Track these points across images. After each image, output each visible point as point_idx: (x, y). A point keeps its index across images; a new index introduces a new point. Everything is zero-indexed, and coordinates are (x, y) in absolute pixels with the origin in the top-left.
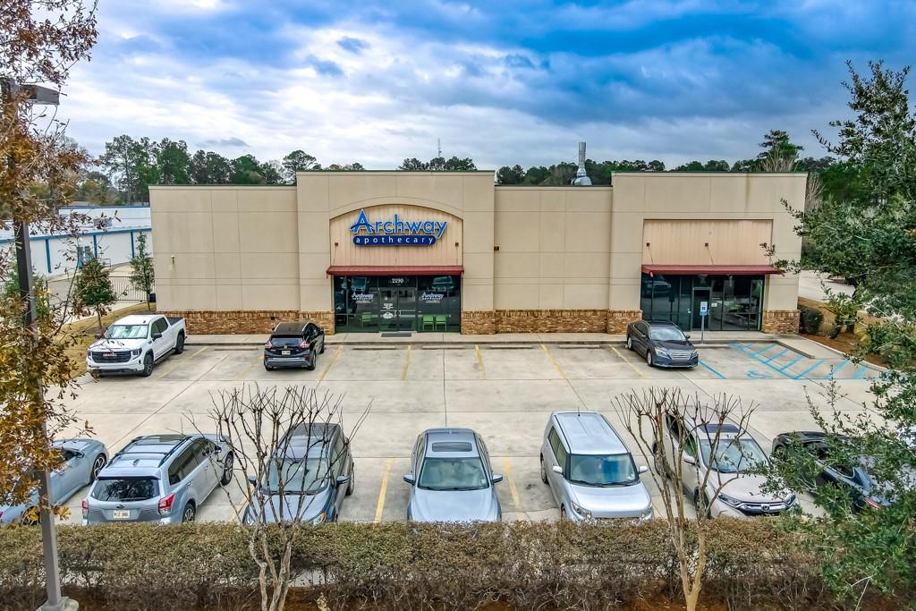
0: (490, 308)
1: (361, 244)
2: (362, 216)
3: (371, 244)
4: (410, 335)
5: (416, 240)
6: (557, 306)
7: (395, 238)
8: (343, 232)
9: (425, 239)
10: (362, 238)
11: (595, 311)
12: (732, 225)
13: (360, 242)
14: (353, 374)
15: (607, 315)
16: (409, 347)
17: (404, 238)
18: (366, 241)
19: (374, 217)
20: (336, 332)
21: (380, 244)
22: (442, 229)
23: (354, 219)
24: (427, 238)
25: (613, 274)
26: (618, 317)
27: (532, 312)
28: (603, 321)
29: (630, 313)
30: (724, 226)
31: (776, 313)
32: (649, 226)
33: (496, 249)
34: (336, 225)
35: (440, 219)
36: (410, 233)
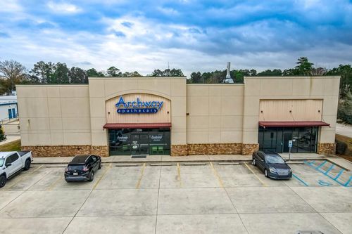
0: (184, 143)
1: (121, 113)
2: (121, 99)
3: (126, 113)
4: (145, 157)
5: (148, 111)
6: (217, 142)
7: (138, 110)
8: (112, 107)
9: (152, 110)
10: (121, 110)
11: (236, 144)
12: (303, 102)
13: (120, 112)
14: (112, 184)
15: (242, 146)
16: (144, 164)
17: (142, 110)
18: (124, 111)
19: (127, 100)
20: (110, 155)
21: (130, 113)
22: (161, 105)
23: (117, 101)
24: (153, 109)
25: (245, 126)
26: (247, 147)
27: (205, 145)
28: (240, 149)
29: (253, 145)
30: (299, 102)
31: (324, 144)
32: (263, 103)
33: (188, 114)
34: (109, 103)
35: (160, 100)
36: (145, 107)
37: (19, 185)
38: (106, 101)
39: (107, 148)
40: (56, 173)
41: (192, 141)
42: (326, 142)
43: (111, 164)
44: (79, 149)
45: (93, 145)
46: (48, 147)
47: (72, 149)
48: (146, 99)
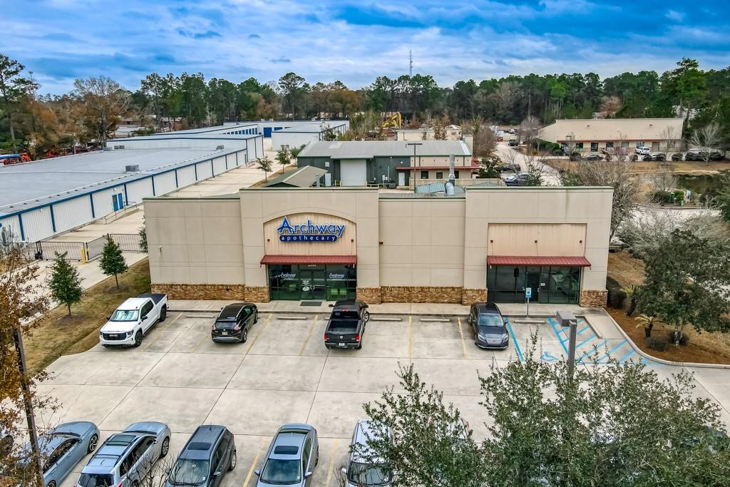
0: (377, 286)
1: (285, 240)
2: (285, 221)
3: (292, 240)
4: (319, 304)
5: (323, 238)
7: (309, 237)
8: (272, 232)
9: (329, 237)
10: (286, 237)
11: (453, 288)
13: (284, 239)
15: (461, 291)
16: (317, 316)
17: (314, 237)
18: (289, 239)
19: (294, 222)
20: (271, 299)
21: (298, 240)
22: (342, 231)
23: (280, 223)
24: (331, 237)
25: (466, 263)
26: (470, 293)
28: (458, 296)
29: (478, 291)
30: (549, 228)
31: (589, 292)
32: (493, 228)
33: (381, 243)
34: (268, 227)
35: (339, 223)
36: (319, 233)
37: (158, 344)
38: (265, 224)
39: (266, 290)
40: (199, 328)
41: (388, 283)
42: (592, 288)
43: (271, 315)
44: (228, 290)
45: (247, 285)
46: (187, 285)
47: (219, 289)
48: (320, 222)
